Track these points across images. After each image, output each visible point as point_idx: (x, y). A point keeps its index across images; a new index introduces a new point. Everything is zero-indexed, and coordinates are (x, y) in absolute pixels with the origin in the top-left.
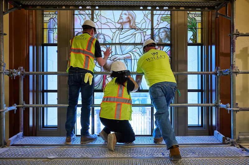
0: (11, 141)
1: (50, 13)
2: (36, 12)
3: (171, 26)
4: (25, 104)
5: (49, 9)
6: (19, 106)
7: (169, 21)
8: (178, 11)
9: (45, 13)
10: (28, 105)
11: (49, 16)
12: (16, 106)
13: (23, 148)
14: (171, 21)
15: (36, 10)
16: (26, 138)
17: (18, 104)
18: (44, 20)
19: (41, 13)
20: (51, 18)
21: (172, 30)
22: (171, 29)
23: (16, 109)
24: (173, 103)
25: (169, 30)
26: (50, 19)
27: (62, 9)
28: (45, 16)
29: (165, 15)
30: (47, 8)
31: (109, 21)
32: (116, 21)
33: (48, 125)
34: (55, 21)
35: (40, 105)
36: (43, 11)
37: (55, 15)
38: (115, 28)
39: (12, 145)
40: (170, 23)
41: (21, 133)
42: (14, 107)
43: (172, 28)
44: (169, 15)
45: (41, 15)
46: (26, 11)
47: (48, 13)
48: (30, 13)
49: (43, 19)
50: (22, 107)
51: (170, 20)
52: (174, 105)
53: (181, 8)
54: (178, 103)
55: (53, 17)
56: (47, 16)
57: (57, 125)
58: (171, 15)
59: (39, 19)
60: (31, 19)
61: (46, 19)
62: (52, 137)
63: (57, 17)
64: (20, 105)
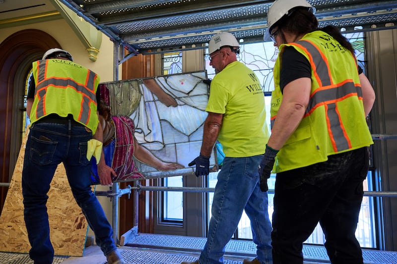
0: (125, 238)
1: (173, 56)
2: (154, 57)
3: (366, 56)
4: (140, 186)
5: (173, 50)
6: (134, 188)
7: (362, 49)
8: (380, 31)
9: (165, 57)
10: (144, 187)
11: (171, 60)
12: (131, 188)
13: (141, 250)
14: (366, 47)
15: (154, 54)
16: (142, 235)
17: (132, 186)
18: (165, 66)
19: (160, 57)
20: (174, 63)
21: (369, 63)
22: (366, 62)
23: (130, 192)
24: (379, 190)
25: (363, 63)
26: (172, 65)
27: (190, 48)
28: (165, 61)
29: (355, 40)
30: (170, 49)
31: (257, 58)
32: (269, 58)
33: (168, 217)
34: (178, 66)
35: (159, 188)
36: (162, 55)
37: (179, 58)
38: (268, 68)
39: (126, 245)
40: (363, 51)
41: (136, 228)
42: (127, 191)
43: (369, 59)
44: (362, 40)
45: (160, 60)
46: (143, 57)
47: (170, 56)
48: (148, 58)
49: (162, 65)
50: (138, 190)
51: (363, 46)
52: (383, 193)
53: (387, 25)
54: (389, 190)
55: (176, 62)
56: (168, 60)
57: (182, 218)
58: (365, 38)
59: (158, 65)
60: (148, 67)
61: (167, 65)
62: (177, 237)
63: (181, 61)
64: (135, 186)
